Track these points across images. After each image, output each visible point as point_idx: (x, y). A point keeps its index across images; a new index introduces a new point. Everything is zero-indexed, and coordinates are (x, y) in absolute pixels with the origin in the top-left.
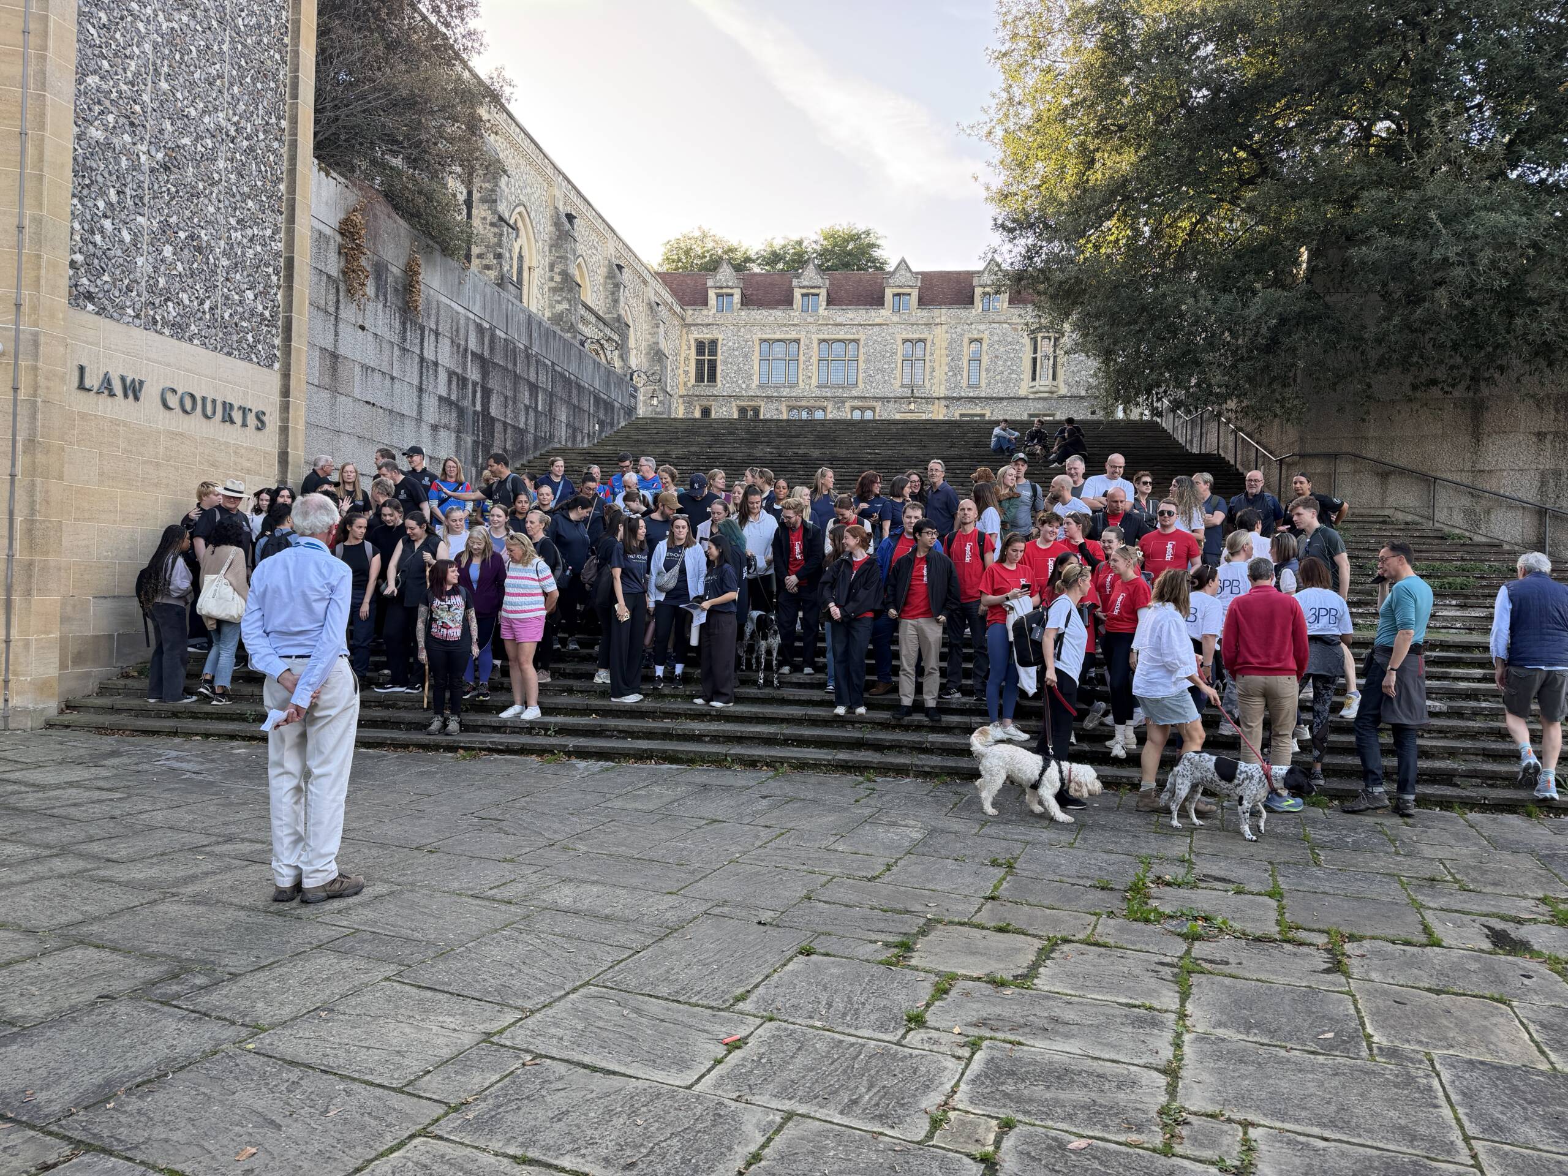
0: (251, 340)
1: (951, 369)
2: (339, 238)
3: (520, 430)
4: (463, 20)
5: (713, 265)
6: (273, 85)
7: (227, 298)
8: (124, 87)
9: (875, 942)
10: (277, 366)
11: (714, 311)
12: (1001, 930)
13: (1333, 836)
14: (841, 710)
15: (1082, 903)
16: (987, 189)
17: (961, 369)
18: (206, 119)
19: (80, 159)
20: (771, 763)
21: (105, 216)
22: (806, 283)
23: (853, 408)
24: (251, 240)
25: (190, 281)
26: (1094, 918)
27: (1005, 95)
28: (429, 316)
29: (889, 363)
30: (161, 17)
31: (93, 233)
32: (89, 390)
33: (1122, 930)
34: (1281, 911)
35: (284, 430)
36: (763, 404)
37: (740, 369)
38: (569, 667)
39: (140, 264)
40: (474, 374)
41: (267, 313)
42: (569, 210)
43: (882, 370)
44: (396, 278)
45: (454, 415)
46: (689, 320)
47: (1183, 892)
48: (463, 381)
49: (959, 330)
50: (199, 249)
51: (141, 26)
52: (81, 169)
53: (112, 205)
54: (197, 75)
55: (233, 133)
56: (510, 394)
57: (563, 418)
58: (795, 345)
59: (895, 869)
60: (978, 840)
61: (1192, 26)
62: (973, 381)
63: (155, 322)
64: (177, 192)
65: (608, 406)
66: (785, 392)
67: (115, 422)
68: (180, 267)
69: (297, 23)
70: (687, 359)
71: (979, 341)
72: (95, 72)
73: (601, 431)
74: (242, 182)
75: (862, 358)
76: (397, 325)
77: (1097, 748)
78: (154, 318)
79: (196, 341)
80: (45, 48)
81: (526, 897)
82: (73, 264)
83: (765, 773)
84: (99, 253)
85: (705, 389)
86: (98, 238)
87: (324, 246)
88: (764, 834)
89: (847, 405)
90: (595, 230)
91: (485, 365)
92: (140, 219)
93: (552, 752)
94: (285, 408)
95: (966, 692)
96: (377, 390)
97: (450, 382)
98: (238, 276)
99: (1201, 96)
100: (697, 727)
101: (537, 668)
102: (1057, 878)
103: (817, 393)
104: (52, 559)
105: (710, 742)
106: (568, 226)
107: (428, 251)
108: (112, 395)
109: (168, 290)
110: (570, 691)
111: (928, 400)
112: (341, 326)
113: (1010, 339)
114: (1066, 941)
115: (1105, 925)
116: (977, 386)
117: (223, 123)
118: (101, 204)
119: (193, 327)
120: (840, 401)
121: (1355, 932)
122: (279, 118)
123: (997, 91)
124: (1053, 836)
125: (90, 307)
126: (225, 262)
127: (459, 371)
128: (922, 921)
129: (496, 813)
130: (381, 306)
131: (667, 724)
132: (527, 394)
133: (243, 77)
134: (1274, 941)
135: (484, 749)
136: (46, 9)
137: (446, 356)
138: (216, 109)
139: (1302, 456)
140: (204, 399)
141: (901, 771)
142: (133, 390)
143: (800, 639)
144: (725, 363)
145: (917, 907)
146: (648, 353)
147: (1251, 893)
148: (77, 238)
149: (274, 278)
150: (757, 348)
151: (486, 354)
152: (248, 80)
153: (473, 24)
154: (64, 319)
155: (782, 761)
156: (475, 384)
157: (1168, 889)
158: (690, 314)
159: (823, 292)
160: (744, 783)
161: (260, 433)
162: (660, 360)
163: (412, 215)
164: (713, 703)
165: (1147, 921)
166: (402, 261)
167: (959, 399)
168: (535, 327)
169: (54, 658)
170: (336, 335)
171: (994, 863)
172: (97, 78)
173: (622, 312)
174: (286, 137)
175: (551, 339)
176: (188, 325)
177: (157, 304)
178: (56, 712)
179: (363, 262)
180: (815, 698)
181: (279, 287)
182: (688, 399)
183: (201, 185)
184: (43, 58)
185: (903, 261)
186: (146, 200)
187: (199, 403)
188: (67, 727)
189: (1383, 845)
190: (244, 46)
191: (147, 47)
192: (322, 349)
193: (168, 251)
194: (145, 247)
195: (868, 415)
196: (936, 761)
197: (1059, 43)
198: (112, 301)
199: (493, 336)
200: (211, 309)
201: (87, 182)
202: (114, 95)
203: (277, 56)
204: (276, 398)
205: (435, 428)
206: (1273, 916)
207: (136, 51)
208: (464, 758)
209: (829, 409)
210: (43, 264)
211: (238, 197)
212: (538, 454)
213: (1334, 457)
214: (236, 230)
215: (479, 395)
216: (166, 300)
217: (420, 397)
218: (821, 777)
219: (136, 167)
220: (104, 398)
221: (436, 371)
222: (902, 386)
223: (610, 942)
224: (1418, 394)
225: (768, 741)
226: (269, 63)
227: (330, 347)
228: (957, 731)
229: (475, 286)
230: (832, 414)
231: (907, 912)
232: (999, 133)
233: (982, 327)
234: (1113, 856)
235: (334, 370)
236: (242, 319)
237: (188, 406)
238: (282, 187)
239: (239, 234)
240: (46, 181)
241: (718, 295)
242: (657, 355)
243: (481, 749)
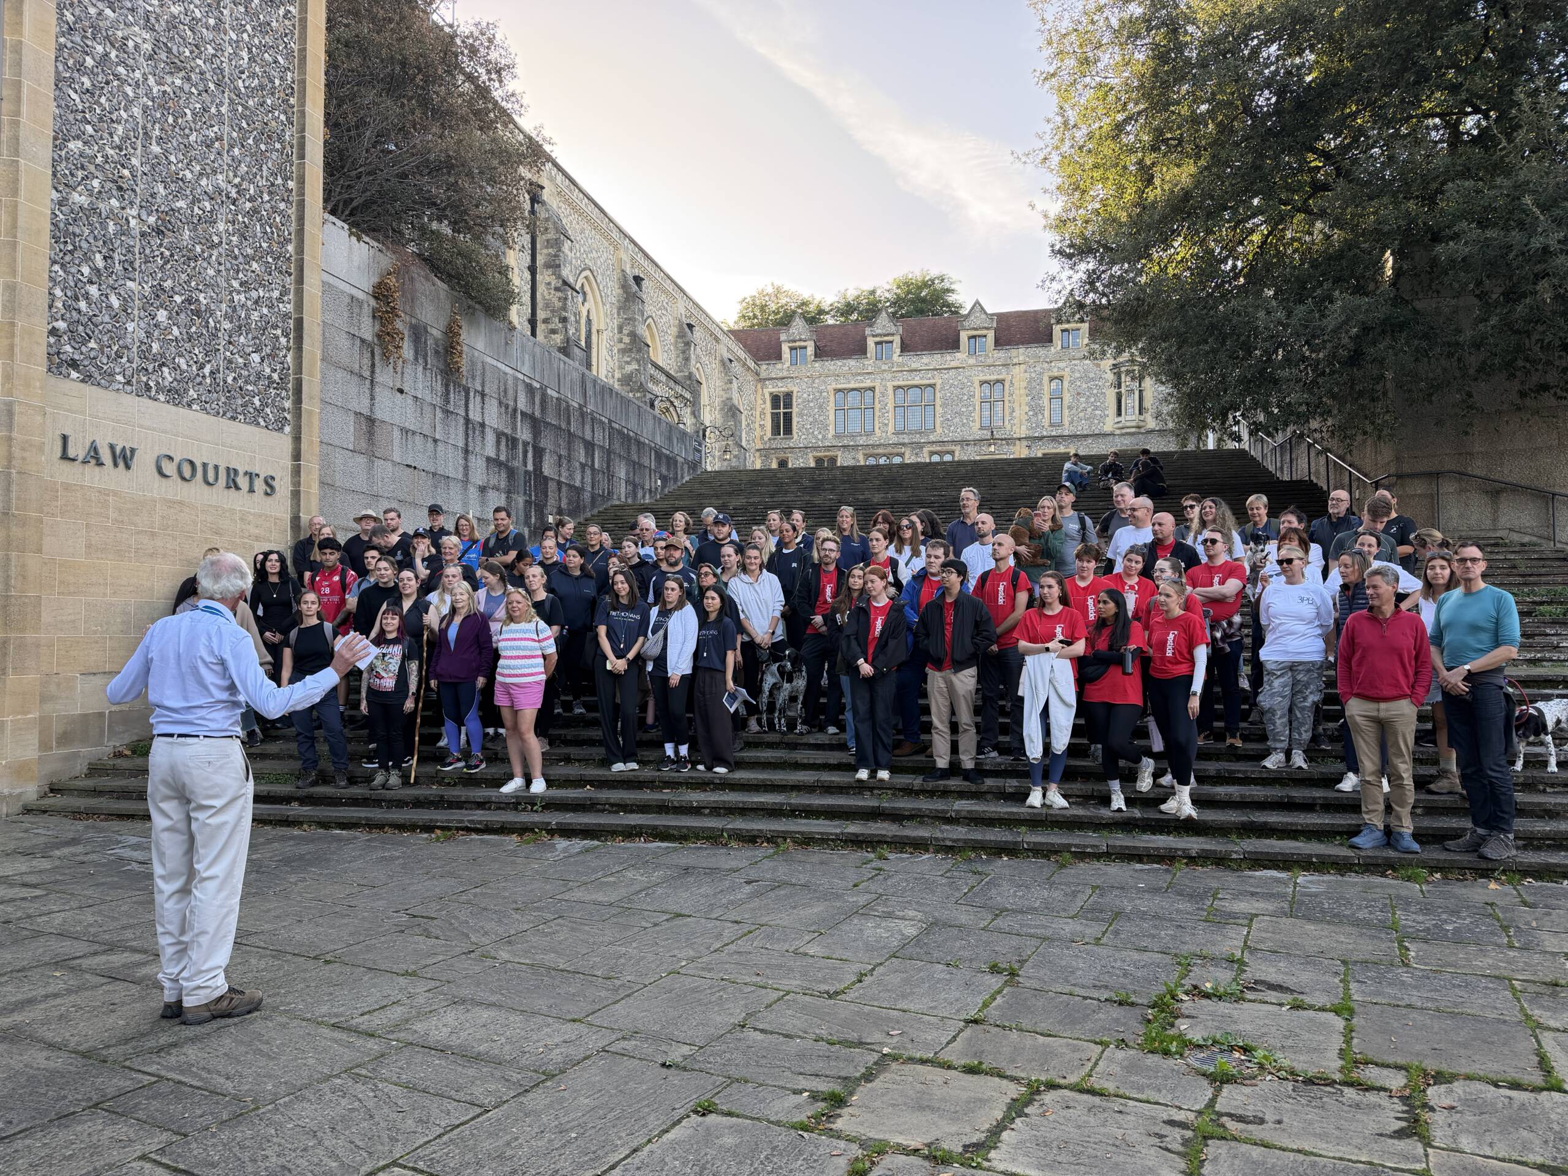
0: (257, 403)
1: (1032, 409)
2: (373, 302)
3: (576, 488)
4: (501, 81)
5: (786, 320)
6: (278, 146)
7: (230, 362)
8: (111, 152)
9: (800, 1092)
10: (287, 429)
11: (788, 364)
12: (971, 1070)
13: (1429, 922)
14: (863, 774)
15: (1089, 1025)
16: (1046, 216)
17: (1041, 410)
18: (204, 182)
19: (62, 225)
20: (772, 839)
21: (91, 282)
22: (879, 331)
23: (932, 453)
24: (256, 302)
25: (188, 346)
26: (1100, 1048)
27: (1059, 119)
28: (473, 378)
29: (967, 406)
30: (151, 81)
31: (77, 299)
32: (74, 460)
33: (1131, 1068)
34: (1348, 1034)
35: (296, 495)
36: (839, 453)
37: (816, 420)
38: (569, 733)
39: (130, 329)
40: (524, 434)
41: (275, 376)
42: (636, 272)
43: (960, 414)
44: (436, 341)
45: (504, 475)
46: (763, 375)
47: (1223, 1007)
48: (513, 442)
49: (1038, 369)
50: (198, 313)
51: (129, 90)
52: (60, 234)
53: (98, 270)
54: (192, 138)
55: (234, 195)
56: (563, 452)
57: (623, 475)
58: (870, 393)
59: (868, 980)
60: (985, 936)
61: (1252, 28)
62: (1056, 419)
63: (148, 388)
64: (172, 255)
65: (671, 462)
66: (861, 441)
67: (106, 492)
68: (176, 331)
69: (302, 83)
70: (762, 413)
71: (1060, 378)
72: (78, 137)
73: (664, 486)
74: (245, 243)
75: (938, 402)
76: (439, 387)
77: (1152, 815)
78: (147, 384)
79: (195, 407)
80: (18, 113)
81: (397, 1027)
82: (53, 332)
83: (765, 849)
84: (84, 320)
85: (781, 442)
86: (83, 305)
87: (356, 310)
88: (729, 931)
89: (926, 450)
90: (665, 291)
91: (536, 425)
92: (130, 284)
93: (532, 830)
94: (297, 471)
95: (1003, 750)
96: (419, 454)
97: (498, 442)
98: (242, 339)
99: (1264, 99)
100: (696, 797)
101: (537, 734)
102: (1067, 989)
103: (894, 439)
104: (30, 636)
105: (710, 814)
106: (635, 288)
107: (470, 312)
108: (100, 464)
109: (163, 355)
110: (568, 760)
111: (1009, 441)
112: (377, 389)
113: (1092, 375)
114: (1052, 1086)
115: (1111, 1060)
116: (1060, 425)
117: (223, 185)
118: (86, 270)
119: (191, 392)
120: (920, 446)
121: (1444, 1067)
122: (286, 179)
123: (1051, 116)
124: (1079, 928)
125: (74, 375)
126: (227, 325)
127: (508, 431)
128: (876, 1056)
129: (432, 909)
130: (420, 368)
131: (667, 795)
132: (582, 452)
133: (245, 139)
134: (1332, 1083)
135: (462, 829)
136: (20, 74)
137: (493, 417)
138: (215, 172)
139: (1400, 476)
140: (205, 466)
141: (919, 845)
142: (124, 458)
143: (824, 695)
144: (801, 415)
145: (877, 1037)
146: (722, 409)
147: (1311, 1007)
148: (60, 305)
149: (283, 340)
150: (832, 398)
151: (537, 414)
152: (250, 141)
153: (511, 85)
154: (41, 388)
155: (784, 836)
156: (526, 444)
157: (1205, 1002)
158: (764, 369)
159: (897, 340)
160: (734, 864)
161: (269, 499)
162: (734, 416)
163: (449, 275)
164: (717, 769)
165: (1166, 1053)
166: (442, 324)
167: (1041, 438)
168: (589, 386)
169: (33, 739)
170: (372, 398)
171: (995, 969)
172: (80, 144)
173: (694, 370)
174: (294, 198)
175: (607, 397)
176: (186, 391)
177: (150, 369)
178: (35, 797)
179: (399, 325)
180: (831, 761)
181: (288, 349)
182: (765, 452)
183: (198, 249)
184: (16, 124)
185: (977, 303)
186: (137, 265)
187: (200, 470)
188: (45, 812)
189: (1493, 933)
190: (246, 108)
191: (136, 111)
192: (356, 413)
193: (162, 315)
194: (136, 312)
195: (948, 458)
196: (960, 832)
197: (1108, 58)
198: (100, 368)
199: (544, 395)
200: (212, 373)
201: (70, 247)
202: (99, 160)
203: (283, 117)
204: (288, 463)
205: (483, 489)
206: (1338, 1042)
207: (124, 115)
208: (438, 839)
209: (907, 456)
210: (18, 333)
211: (241, 259)
212: (595, 512)
213: (1435, 476)
214: (239, 293)
215: (530, 455)
216: (160, 366)
217: (466, 459)
218: (827, 854)
219: (124, 232)
220: (91, 469)
221: (483, 432)
222: (982, 428)
223: (461, 1096)
224: (1528, 402)
225: (774, 812)
226: (274, 123)
227: (366, 411)
228: (989, 797)
229: (523, 347)
230: (910, 459)
231: (860, 1044)
232: (1055, 159)
233: (1062, 365)
234: (1146, 956)
235: (371, 434)
236: (246, 382)
237: (187, 473)
238: (290, 248)
239: (242, 297)
240: (20, 248)
241: (791, 349)
242: (731, 411)
243: (458, 829)
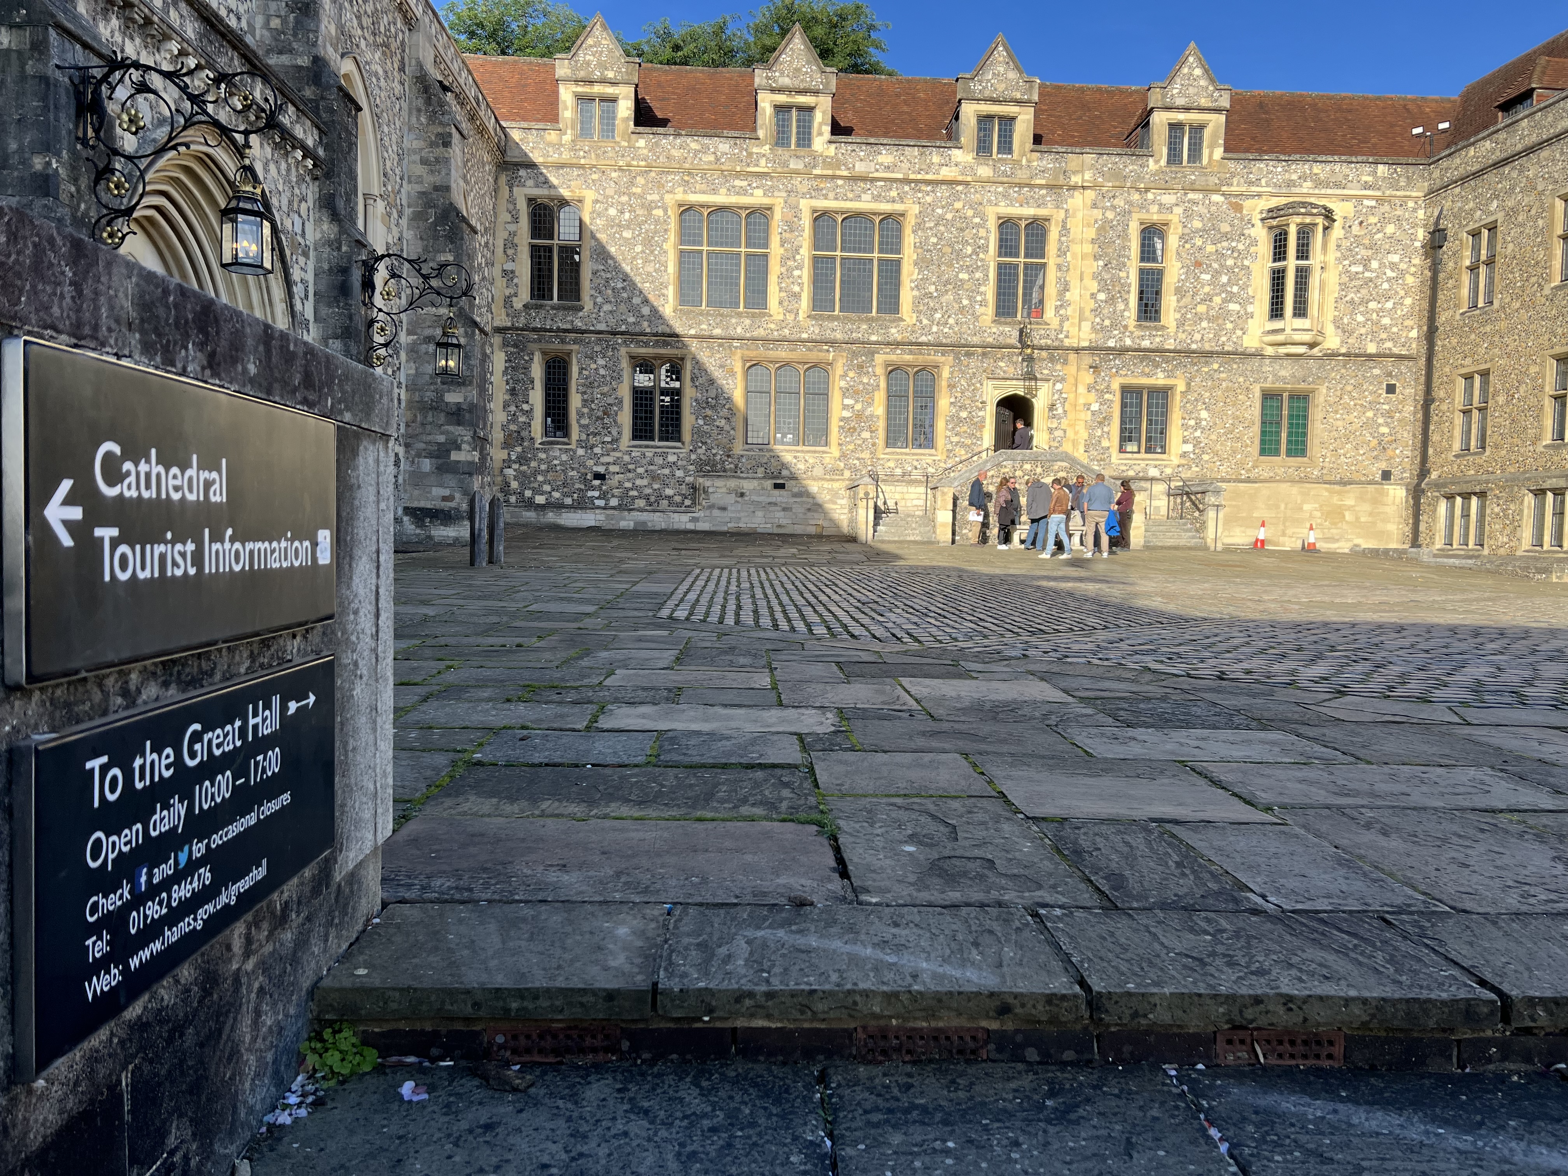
1: (1104, 287)
11: (571, 134)
17: (1125, 287)
36: (688, 352)
43: (959, 285)
46: (514, 153)
49: (1119, 202)
58: (759, 221)
62: (1150, 314)
66: (740, 327)
70: (510, 244)
71: (1163, 228)
75: (909, 255)
85: (553, 315)
89: (879, 359)
103: (816, 330)
113: (1225, 228)
116: (1158, 326)
144: (600, 256)
150: (673, 225)
158: (517, 139)
159: (823, 105)
167: (1122, 351)
182: (515, 336)
209: (839, 369)
222: (999, 320)
233: (1168, 199)
241: (581, 98)
